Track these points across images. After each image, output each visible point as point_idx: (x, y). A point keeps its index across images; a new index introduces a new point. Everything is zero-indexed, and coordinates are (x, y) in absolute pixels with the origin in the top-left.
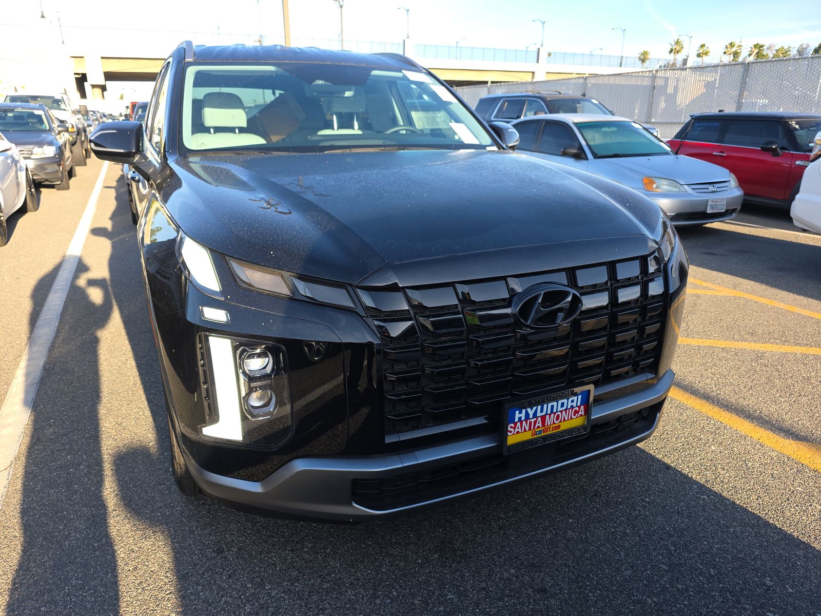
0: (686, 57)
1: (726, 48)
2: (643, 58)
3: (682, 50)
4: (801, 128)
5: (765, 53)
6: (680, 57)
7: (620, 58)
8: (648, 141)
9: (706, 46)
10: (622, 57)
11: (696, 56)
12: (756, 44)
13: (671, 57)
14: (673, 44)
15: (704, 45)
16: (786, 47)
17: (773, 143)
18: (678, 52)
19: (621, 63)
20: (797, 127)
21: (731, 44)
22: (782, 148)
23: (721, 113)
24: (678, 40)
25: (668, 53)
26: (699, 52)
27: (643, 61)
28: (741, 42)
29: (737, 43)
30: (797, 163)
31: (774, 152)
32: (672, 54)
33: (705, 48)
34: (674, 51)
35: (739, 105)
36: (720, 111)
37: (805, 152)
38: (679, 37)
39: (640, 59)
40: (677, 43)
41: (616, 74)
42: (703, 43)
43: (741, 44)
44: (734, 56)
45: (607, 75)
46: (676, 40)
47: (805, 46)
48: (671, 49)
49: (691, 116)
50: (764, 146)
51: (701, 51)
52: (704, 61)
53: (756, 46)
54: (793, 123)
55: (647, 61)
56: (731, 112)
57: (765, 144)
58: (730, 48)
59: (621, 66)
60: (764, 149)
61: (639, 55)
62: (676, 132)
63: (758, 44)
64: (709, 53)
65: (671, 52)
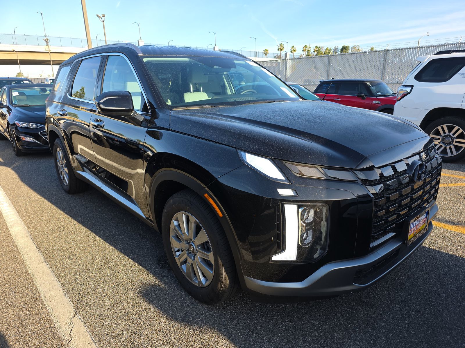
0: (286, 52)
1: (303, 48)
2: (266, 53)
3: (284, 49)
4: (373, 86)
5: (321, 51)
6: (283, 53)
7: (255, 52)
8: (309, 94)
9: (294, 47)
10: (256, 52)
11: (290, 52)
12: (316, 46)
13: (279, 52)
14: (279, 46)
15: (293, 47)
16: (329, 48)
17: (362, 93)
18: (282, 50)
19: (256, 55)
20: (371, 85)
21: (305, 46)
22: (366, 96)
23: (333, 80)
24: (281, 44)
25: (277, 50)
26: (291, 50)
27: (266, 54)
28: (310, 45)
29: (308, 45)
30: (374, 102)
31: (363, 98)
32: (279, 51)
33: (294, 48)
34: (280, 49)
35: (328, 76)
36: (332, 79)
37: (376, 97)
38: (281, 42)
39: (264, 53)
40: (281, 45)
41: (264, 61)
42: (293, 46)
43: (310, 46)
44: (308, 52)
45: (263, 62)
46: (280, 44)
47: (336, 47)
48: (279, 48)
49: (321, 82)
50: (358, 95)
51: (292, 50)
52: (294, 55)
53: (316, 47)
54: (369, 84)
55: (267, 55)
56: (338, 79)
57: (358, 94)
58: (305, 48)
59: (256, 57)
60: (358, 96)
61: (263, 51)
62: (314, 90)
63: (317, 46)
64: (296, 51)
65: (278, 50)
